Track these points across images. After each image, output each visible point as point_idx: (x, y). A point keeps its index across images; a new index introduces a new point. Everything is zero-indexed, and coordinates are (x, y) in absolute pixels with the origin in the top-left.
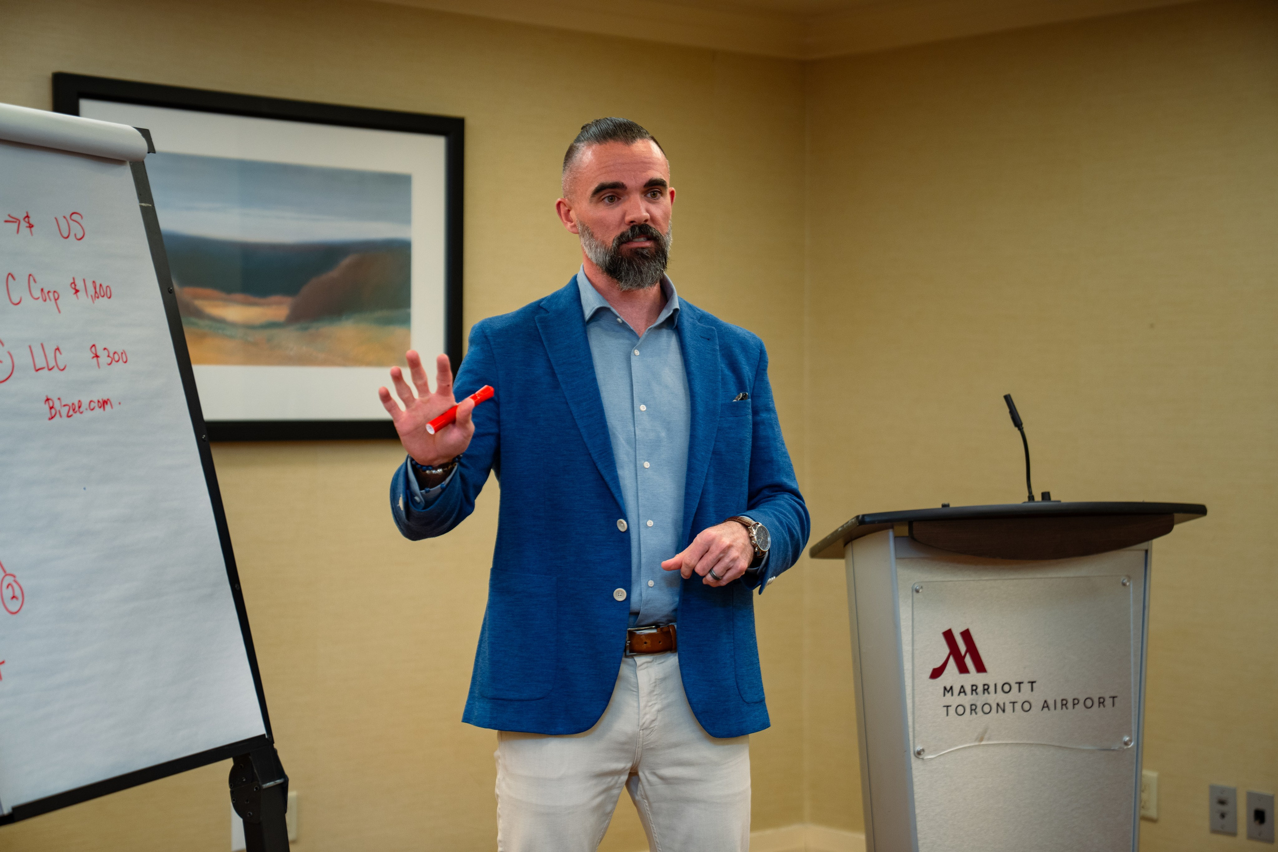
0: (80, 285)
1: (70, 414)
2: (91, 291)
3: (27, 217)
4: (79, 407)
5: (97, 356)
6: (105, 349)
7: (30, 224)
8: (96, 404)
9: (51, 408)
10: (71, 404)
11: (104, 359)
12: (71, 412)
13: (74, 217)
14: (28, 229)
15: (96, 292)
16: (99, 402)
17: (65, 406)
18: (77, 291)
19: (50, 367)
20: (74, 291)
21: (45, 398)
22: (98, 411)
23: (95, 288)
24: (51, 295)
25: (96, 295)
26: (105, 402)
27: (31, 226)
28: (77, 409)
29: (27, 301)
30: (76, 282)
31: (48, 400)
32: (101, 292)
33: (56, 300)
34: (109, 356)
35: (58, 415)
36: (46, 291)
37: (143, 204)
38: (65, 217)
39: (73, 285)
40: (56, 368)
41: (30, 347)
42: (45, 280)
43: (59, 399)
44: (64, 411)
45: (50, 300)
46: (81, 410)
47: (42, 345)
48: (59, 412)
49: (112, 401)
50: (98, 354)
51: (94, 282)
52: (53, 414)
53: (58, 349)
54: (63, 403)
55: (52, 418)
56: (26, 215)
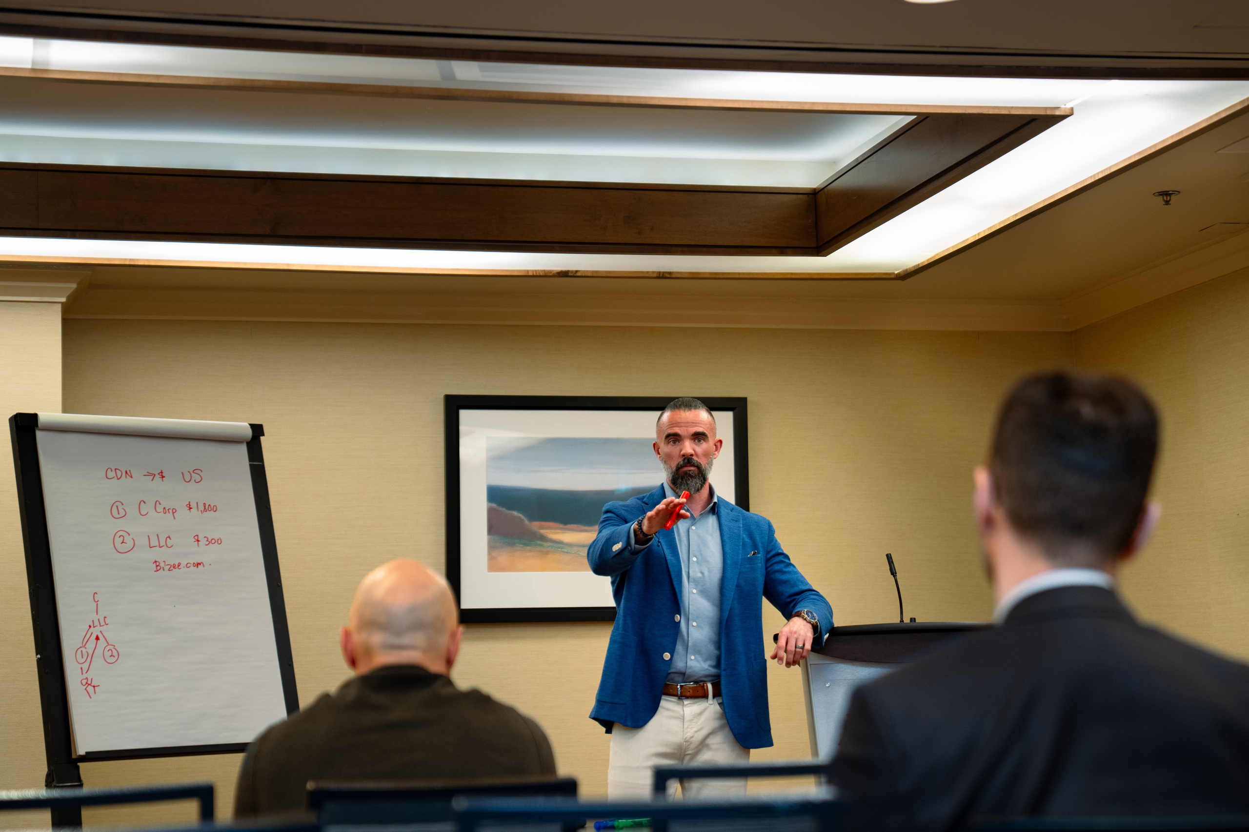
0: (193, 505)
1: (171, 569)
2: (201, 507)
3: (162, 473)
4: (179, 566)
5: (198, 541)
6: (205, 537)
7: (162, 476)
8: (192, 565)
9: (157, 566)
10: (172, 565)
11: (203, 542)
12: (172, 568)
13: (196, 471)
14: (161, 479)
15: (205, 509)
16: (194, 563)
17: (167, 565)
18: (190, 508)
19: (161, 546)
20: (188, 508)
21: (154, 561)
22: (193, 568)
23: (205, 507)
24: (171, 511)
25: (205, 510)
26: (199, 564)
27: (163, 477)
28: (177, 566)
29: (152, 512)
30: (191, 504)
31: (156, 562)
32: (207, 508)
33: (173, 513)
34: (207, 541)
35: (162, 569)
36: (167, 509)
37: (251, 463)
38: (189, 472)
39: (188, 506)
40: (165, 547)
41: (149, 536)
42: (169, 504)
43: (164, 562)
44: (167, 568)
45: (169, 513)
46: (179, 567)
47: (157, 535)
48: (163, 568)
49: (204, 564)
50: (199, 540)
51: (204, 504)
52: (158, 569)
53: (169, 537)
54: (166, 564)
55: (157, 571)
56: (160, 471)
